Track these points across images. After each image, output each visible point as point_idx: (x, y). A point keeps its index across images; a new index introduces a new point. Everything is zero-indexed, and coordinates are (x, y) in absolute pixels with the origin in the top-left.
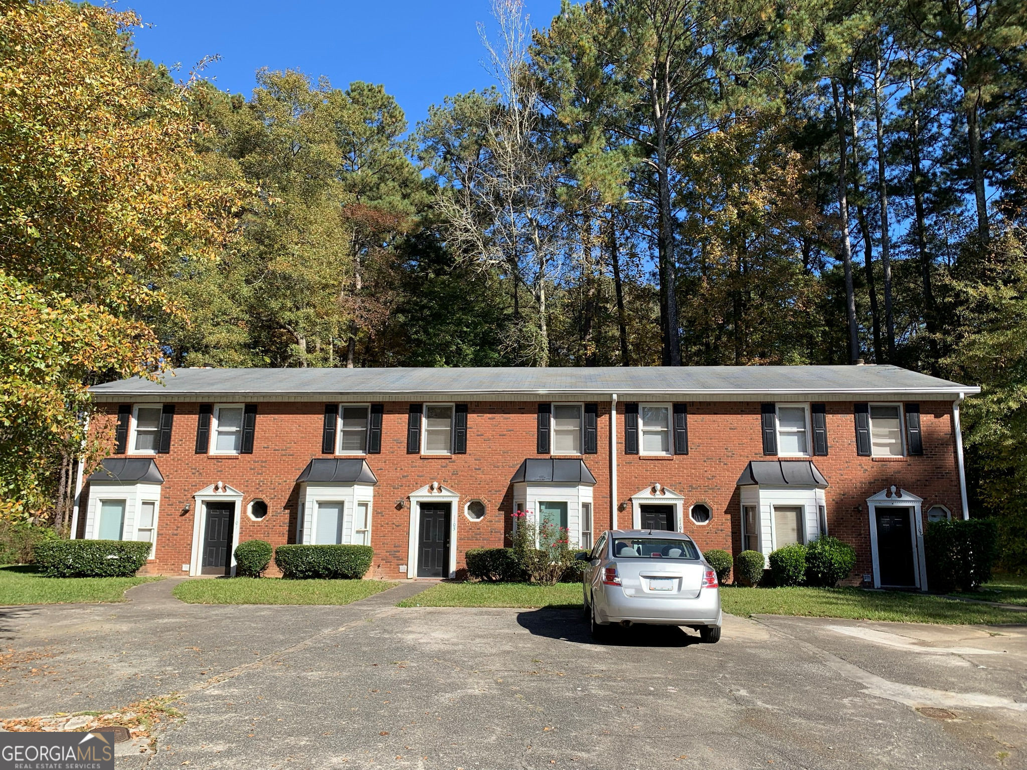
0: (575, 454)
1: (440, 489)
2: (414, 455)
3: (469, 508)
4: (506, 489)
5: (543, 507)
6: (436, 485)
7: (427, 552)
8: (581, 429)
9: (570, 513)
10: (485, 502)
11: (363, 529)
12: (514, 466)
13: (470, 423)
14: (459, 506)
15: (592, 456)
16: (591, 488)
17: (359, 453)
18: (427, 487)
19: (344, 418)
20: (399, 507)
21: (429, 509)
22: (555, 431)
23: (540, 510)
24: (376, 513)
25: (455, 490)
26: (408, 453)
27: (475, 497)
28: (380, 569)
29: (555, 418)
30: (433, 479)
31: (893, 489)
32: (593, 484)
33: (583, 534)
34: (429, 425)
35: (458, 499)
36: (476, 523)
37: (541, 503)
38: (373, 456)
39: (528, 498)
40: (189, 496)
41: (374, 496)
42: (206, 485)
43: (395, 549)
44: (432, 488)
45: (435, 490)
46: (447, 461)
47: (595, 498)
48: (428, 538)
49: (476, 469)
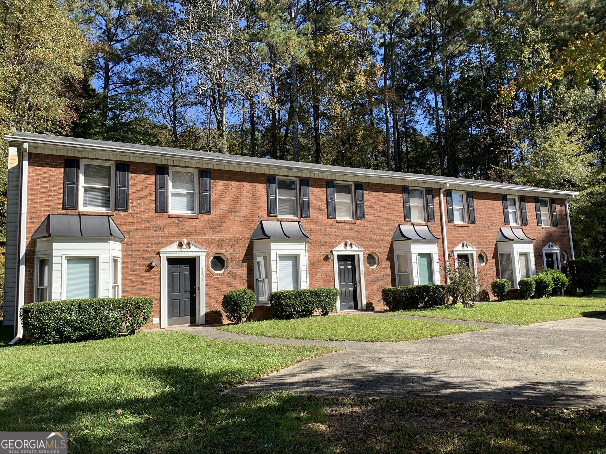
1: (351, 245)
29: (414, 197)
40: (153, 253)
42: (170, 242)
46: (353, 225)
49: (371, 231)
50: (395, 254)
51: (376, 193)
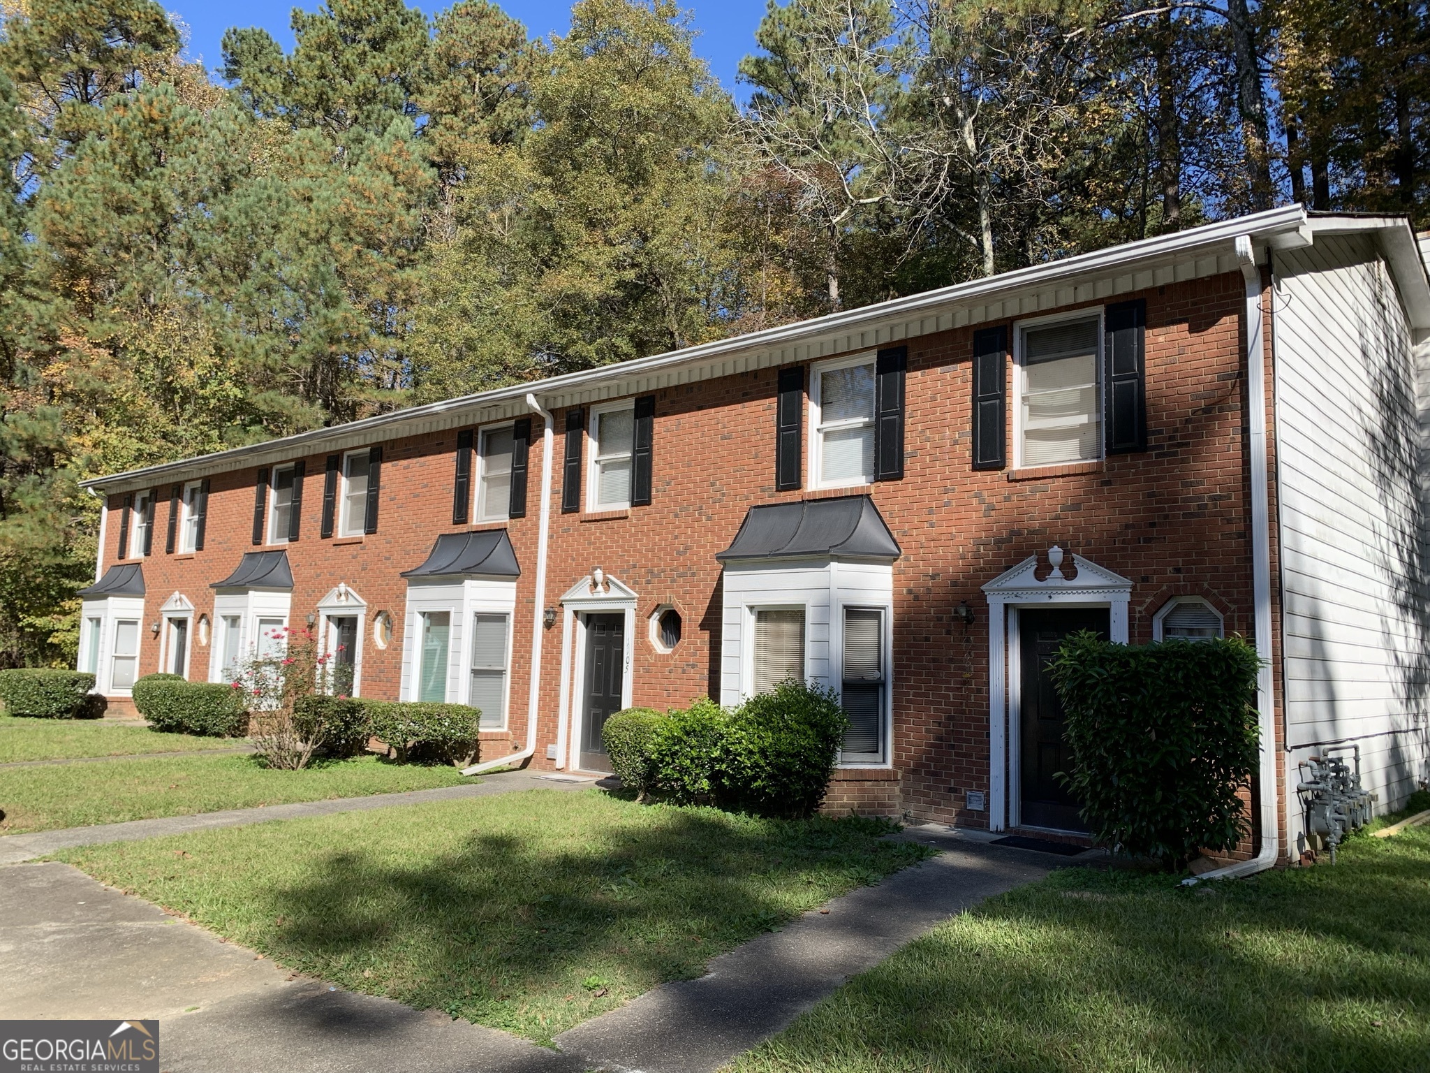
31: (1056, 554)
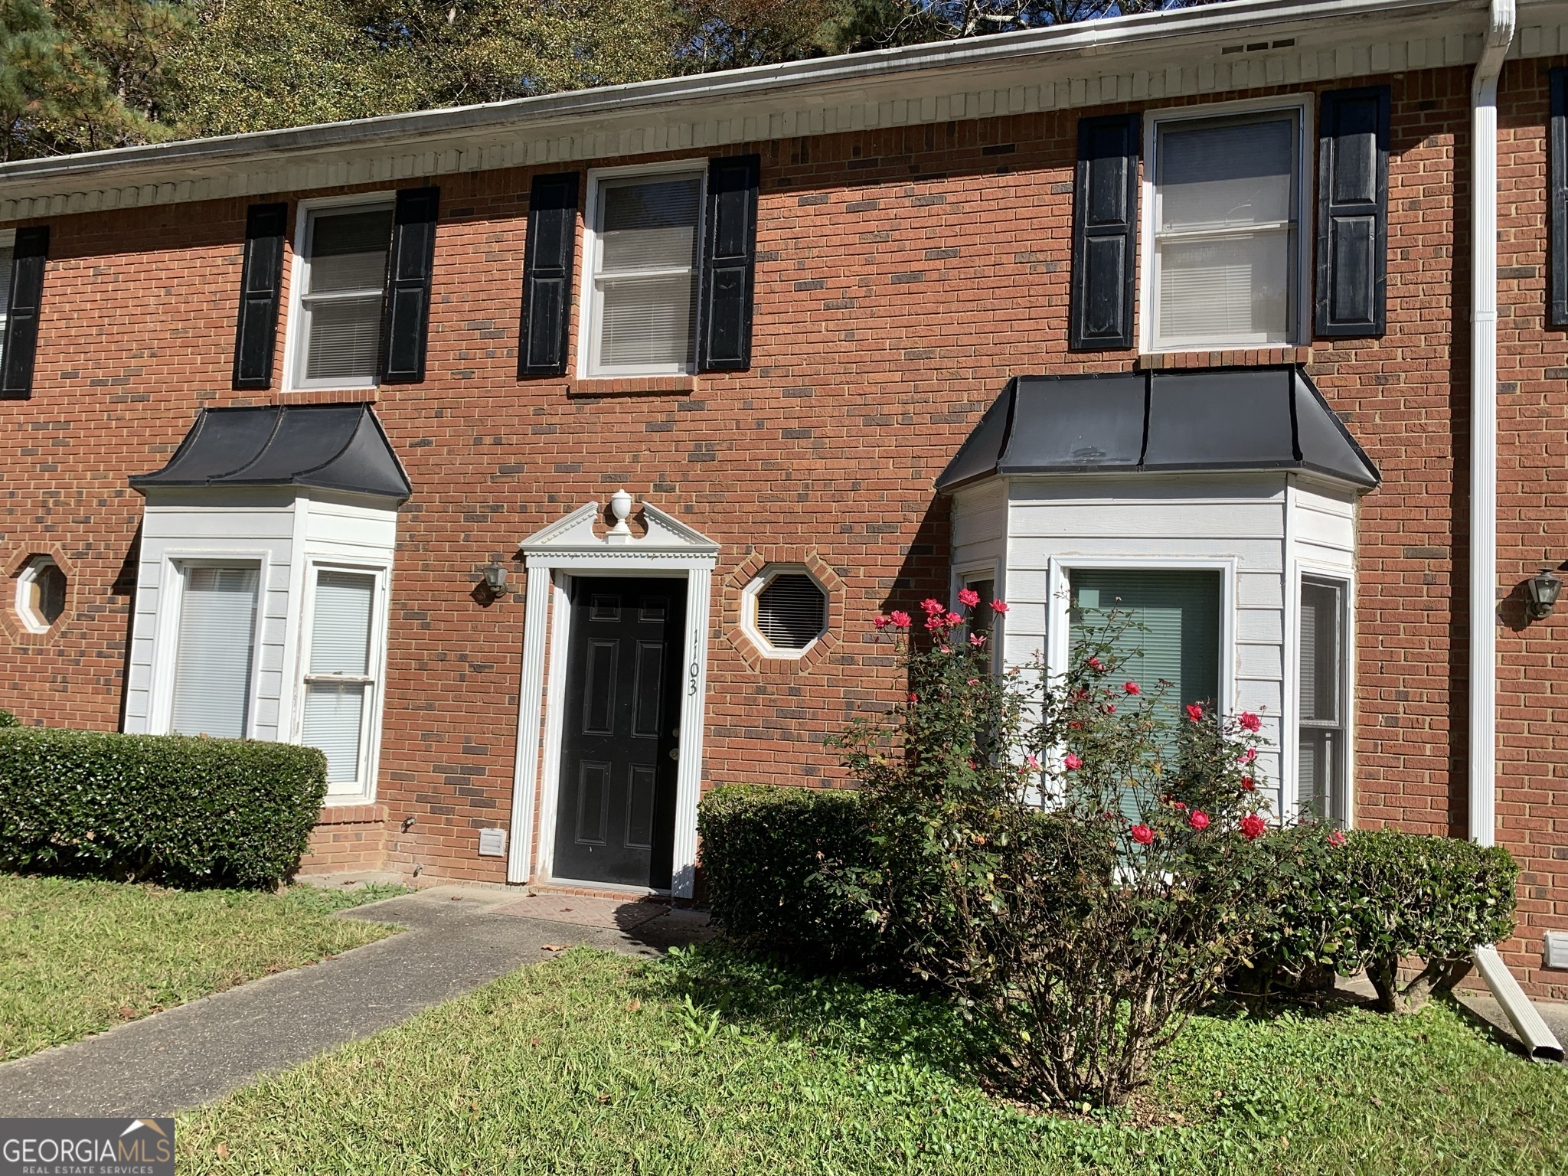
0: (1259, 343)
1: (640, 521)
2: (544, 385)
3: (763, 599)
4: (915, 521)
5: (1089, 598)
6: (623, 502)
7: (594, 778)
8: (1293, 230)
9: (1234, 626)
10: (826, 576)
11: (360, 678)
12: (956, 414)
13: (766, 237)
14: (716, 594)
15: (1353, 351)
16: (1349, 509)
17: (361, 385)
18: (591, 511)
19: (315, 252)
20: (486, 594)
21: (606, 605)
22: (1161, 245)
23: (1076, 614)
24: (403, 615)
25: (701, 524)
26: (525, 373)
27: (784, 553)
28: (410, 837)
29: (1161, 181)
30: (616, 480)
32: (1355, 490)
33: (1305, 734)
34: (609, 261)
35: (711, 564)
36: (783, 666)
37: (1079, 578)
38: (398, 392)
39: (1015, 552)
41: (399, 548)
43: (470, 760)
44: (610, 517)
45: (622, 526)
46: (673, 403)
47: (1366, 556)
48: (598, 721)
49: (788, 434)
50: (954, 570)
51: (854, 195)
